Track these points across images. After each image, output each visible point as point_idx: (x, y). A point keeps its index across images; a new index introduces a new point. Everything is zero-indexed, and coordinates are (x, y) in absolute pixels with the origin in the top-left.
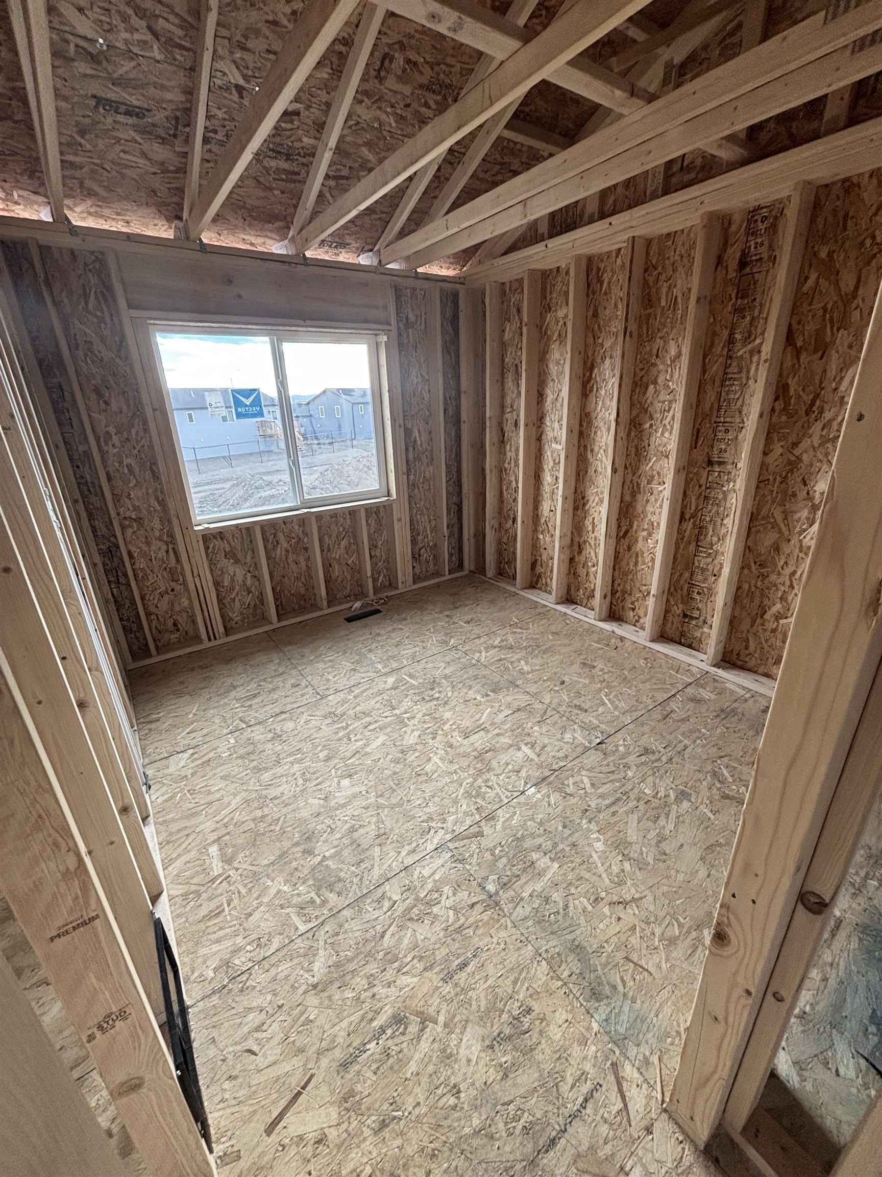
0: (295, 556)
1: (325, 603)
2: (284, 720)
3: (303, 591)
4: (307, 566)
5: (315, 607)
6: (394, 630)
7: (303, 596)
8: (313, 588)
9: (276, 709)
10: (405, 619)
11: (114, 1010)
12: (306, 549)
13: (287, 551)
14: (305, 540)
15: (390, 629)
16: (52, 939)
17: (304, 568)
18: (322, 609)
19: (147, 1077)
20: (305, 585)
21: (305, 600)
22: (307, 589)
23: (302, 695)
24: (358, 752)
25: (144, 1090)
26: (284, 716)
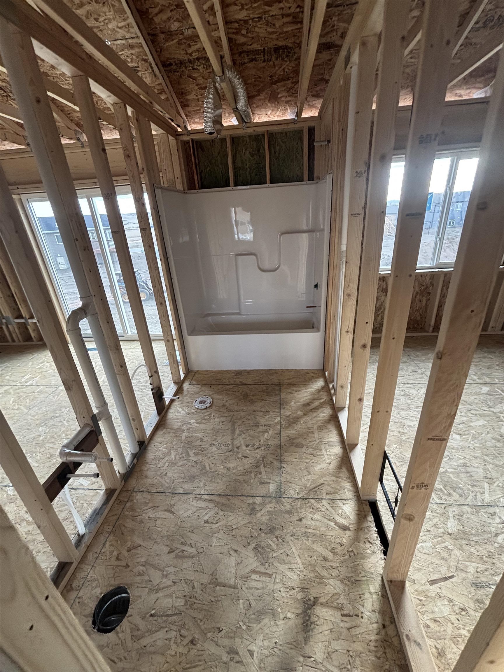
0: (421, 296)
1: (431, 329)
2: (410, 387)
3: (419, 318)
4: (426, 304)
5: (423, 330)
6: (485, 357)
7: (418, 321)
8: (425, 318)
9: (404, 380)
10: (495, 353)
11: (425, 483)
12: (429, 293)
13: (417, 293)
14: (431, 288)
15: (481, 356)
16: (429, 439)
17: (424, 305)
18: (428, 332)
19: (416, 519)
20: (421, 315)
21: (418, 324)
22: (422, 318)
23: (420, 378)
24: (464, 423)
25: (412, 523)
26: (409, 385)
